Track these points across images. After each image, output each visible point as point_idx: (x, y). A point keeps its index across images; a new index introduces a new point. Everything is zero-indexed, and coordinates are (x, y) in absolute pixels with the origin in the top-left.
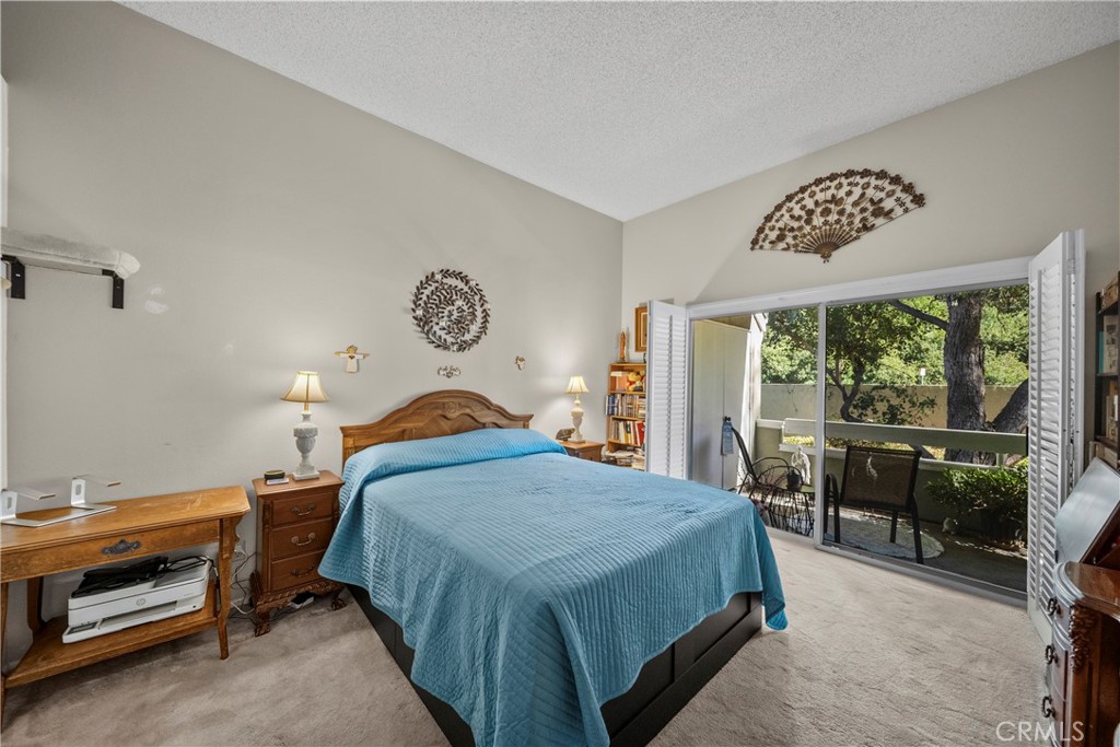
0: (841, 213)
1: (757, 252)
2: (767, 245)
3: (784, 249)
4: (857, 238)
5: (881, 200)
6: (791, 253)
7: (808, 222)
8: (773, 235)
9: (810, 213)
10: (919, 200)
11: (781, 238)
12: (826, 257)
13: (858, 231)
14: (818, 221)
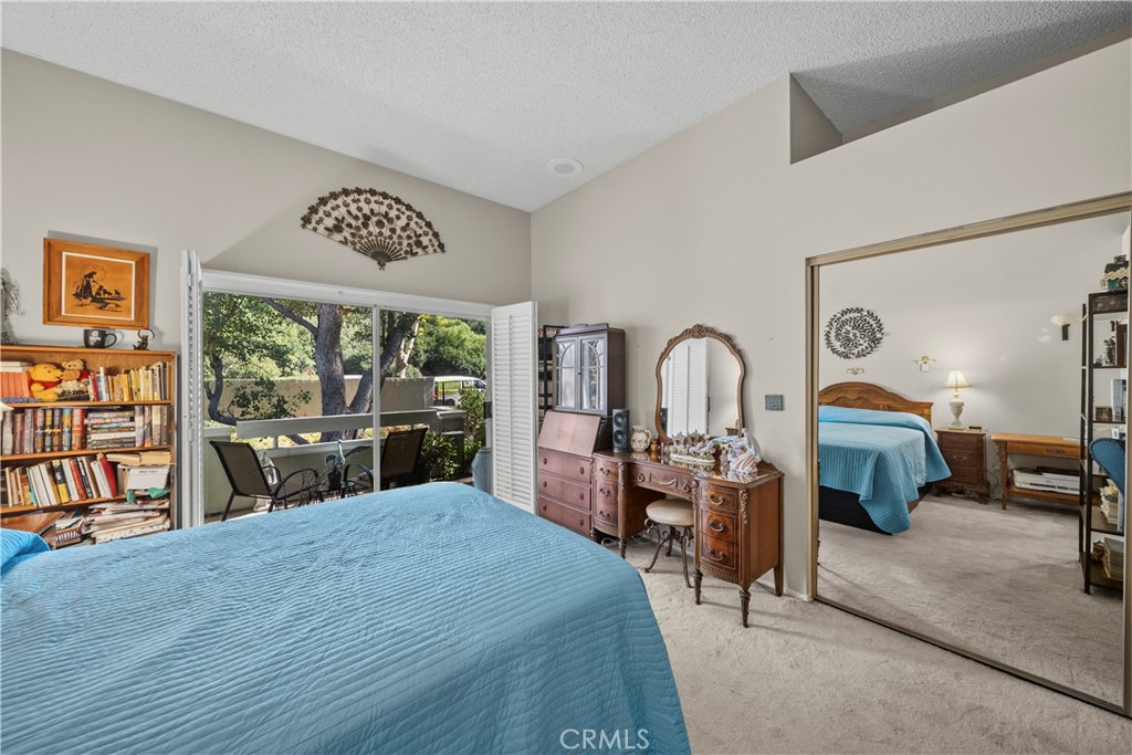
0: (393, 231)
1: (308, 232)
2: (321, 228)
3: (340, 242)
4: (405, 258)
5: (420, 235)
6: (348, 249)
7: (365, 225)
8: (330, 222)
9: (367, 218)
10: (441, 246)
11: (337, 228)
12: (382, 265)
13: (406, 252)
14: (373, 229)
